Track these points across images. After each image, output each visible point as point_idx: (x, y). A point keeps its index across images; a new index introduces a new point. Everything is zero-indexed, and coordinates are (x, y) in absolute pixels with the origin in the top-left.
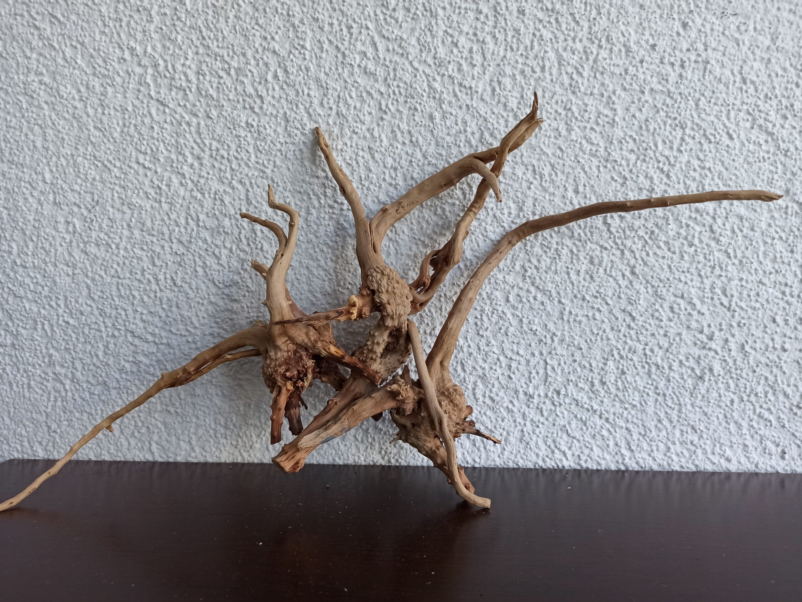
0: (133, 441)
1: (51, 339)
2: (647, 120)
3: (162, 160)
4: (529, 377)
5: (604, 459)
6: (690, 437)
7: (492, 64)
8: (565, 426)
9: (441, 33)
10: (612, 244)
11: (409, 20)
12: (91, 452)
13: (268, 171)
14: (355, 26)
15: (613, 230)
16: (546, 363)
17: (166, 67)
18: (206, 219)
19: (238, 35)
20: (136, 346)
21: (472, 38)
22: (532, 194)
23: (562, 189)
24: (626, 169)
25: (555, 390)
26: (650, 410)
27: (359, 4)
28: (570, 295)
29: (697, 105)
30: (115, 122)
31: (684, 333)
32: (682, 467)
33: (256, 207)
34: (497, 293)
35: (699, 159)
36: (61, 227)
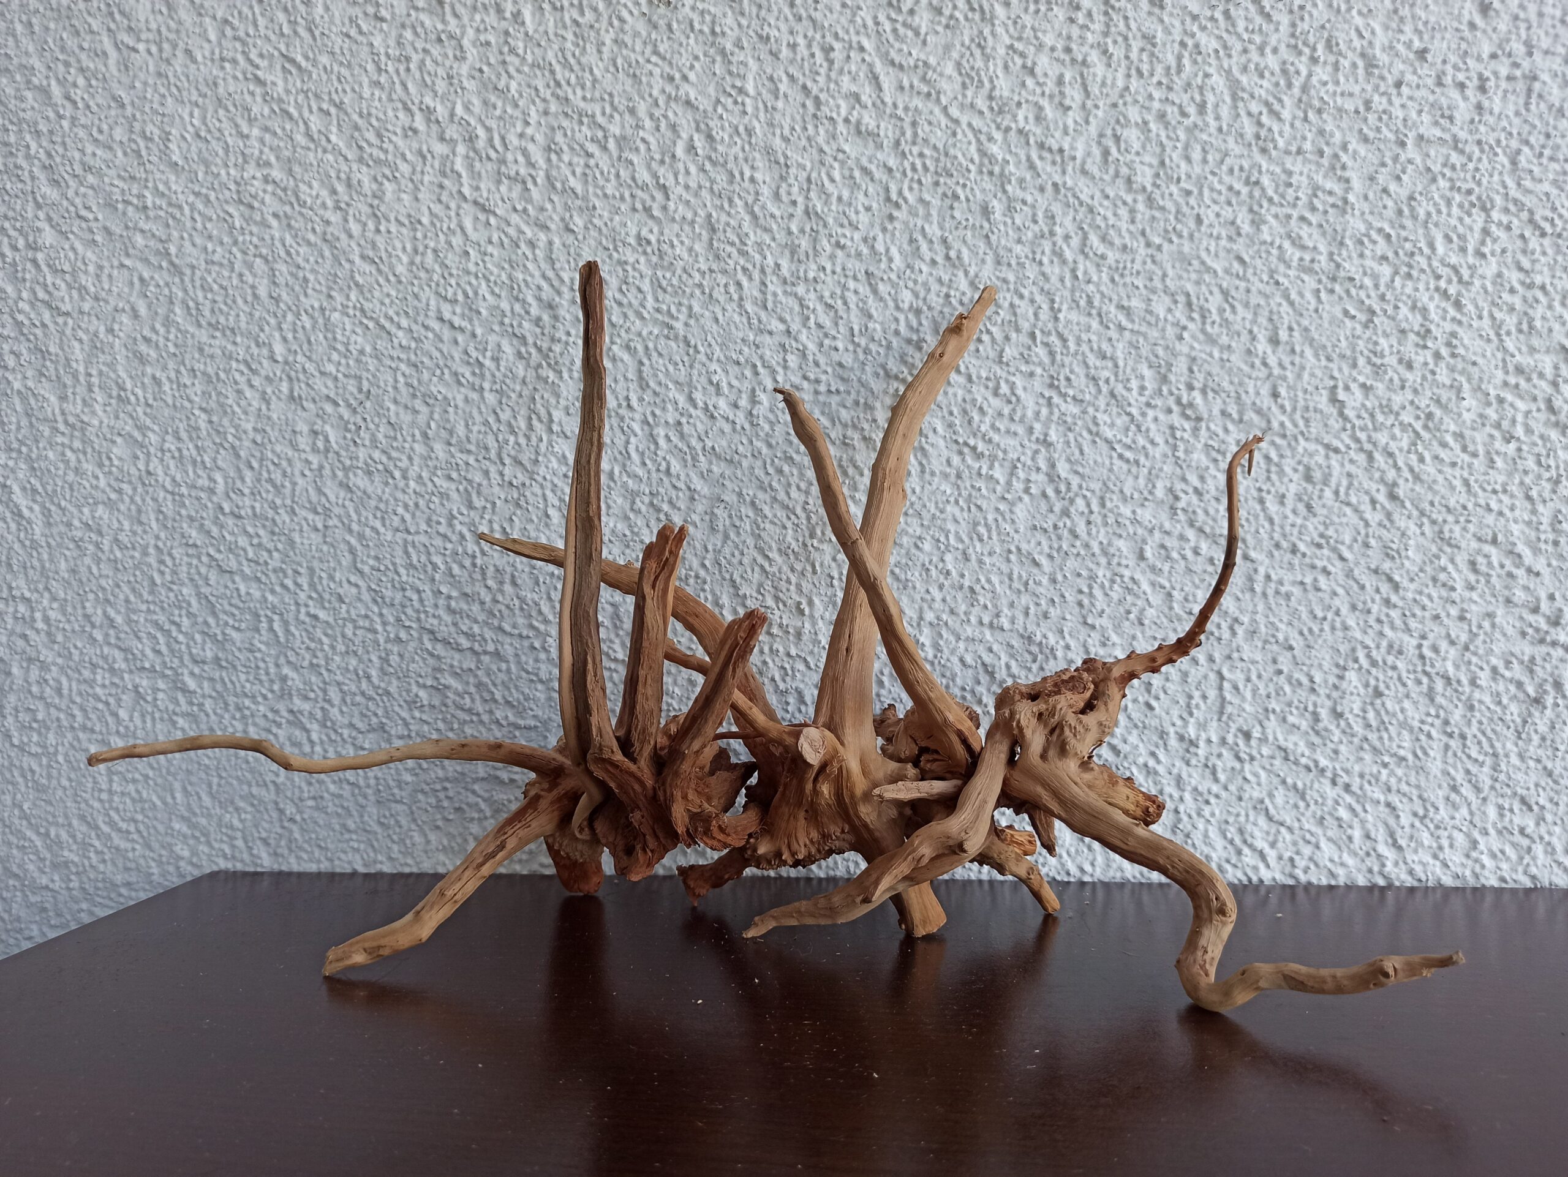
0: (432, 837)
1: (283, 647)
2: (1411, 198)
3: (484, 312)
4: (1188, 706)
5: (1342, 864)
6: (1517, 820)
7: (1101, 104)
8: (1262, 802)
9: (1002, 51)
10: (1348, 441)
11: (940, 29)
12: (358, 857)
13: (678, 326)
14: (837, 46)
15: (1350, 413)
16: (1222, 678)
17: (491, 140)
18: (565, 419)
19: (621, 75)
20: (439, 658)
21: (1062, 56)
22: (1185, 350)
23: (1245, 337)
24: (1373, 294)
25: (1240, 730)
26: (1435, 767)
27: (844, 5)
28: (1267, 544)
29: (1514, 163)
30: (399, 245)
31: (1500, 612)
32: (1503, 880)
33: (655, 393)
34: (1121, 543)
35: (1521, 269)
36: (303, 442)
